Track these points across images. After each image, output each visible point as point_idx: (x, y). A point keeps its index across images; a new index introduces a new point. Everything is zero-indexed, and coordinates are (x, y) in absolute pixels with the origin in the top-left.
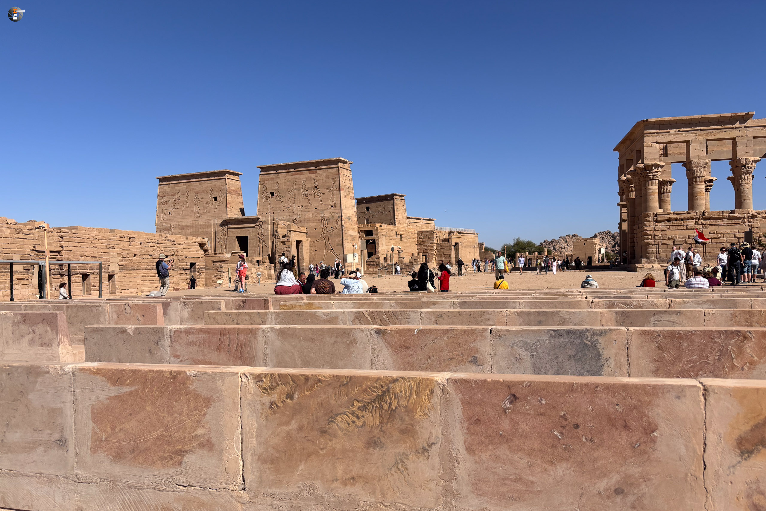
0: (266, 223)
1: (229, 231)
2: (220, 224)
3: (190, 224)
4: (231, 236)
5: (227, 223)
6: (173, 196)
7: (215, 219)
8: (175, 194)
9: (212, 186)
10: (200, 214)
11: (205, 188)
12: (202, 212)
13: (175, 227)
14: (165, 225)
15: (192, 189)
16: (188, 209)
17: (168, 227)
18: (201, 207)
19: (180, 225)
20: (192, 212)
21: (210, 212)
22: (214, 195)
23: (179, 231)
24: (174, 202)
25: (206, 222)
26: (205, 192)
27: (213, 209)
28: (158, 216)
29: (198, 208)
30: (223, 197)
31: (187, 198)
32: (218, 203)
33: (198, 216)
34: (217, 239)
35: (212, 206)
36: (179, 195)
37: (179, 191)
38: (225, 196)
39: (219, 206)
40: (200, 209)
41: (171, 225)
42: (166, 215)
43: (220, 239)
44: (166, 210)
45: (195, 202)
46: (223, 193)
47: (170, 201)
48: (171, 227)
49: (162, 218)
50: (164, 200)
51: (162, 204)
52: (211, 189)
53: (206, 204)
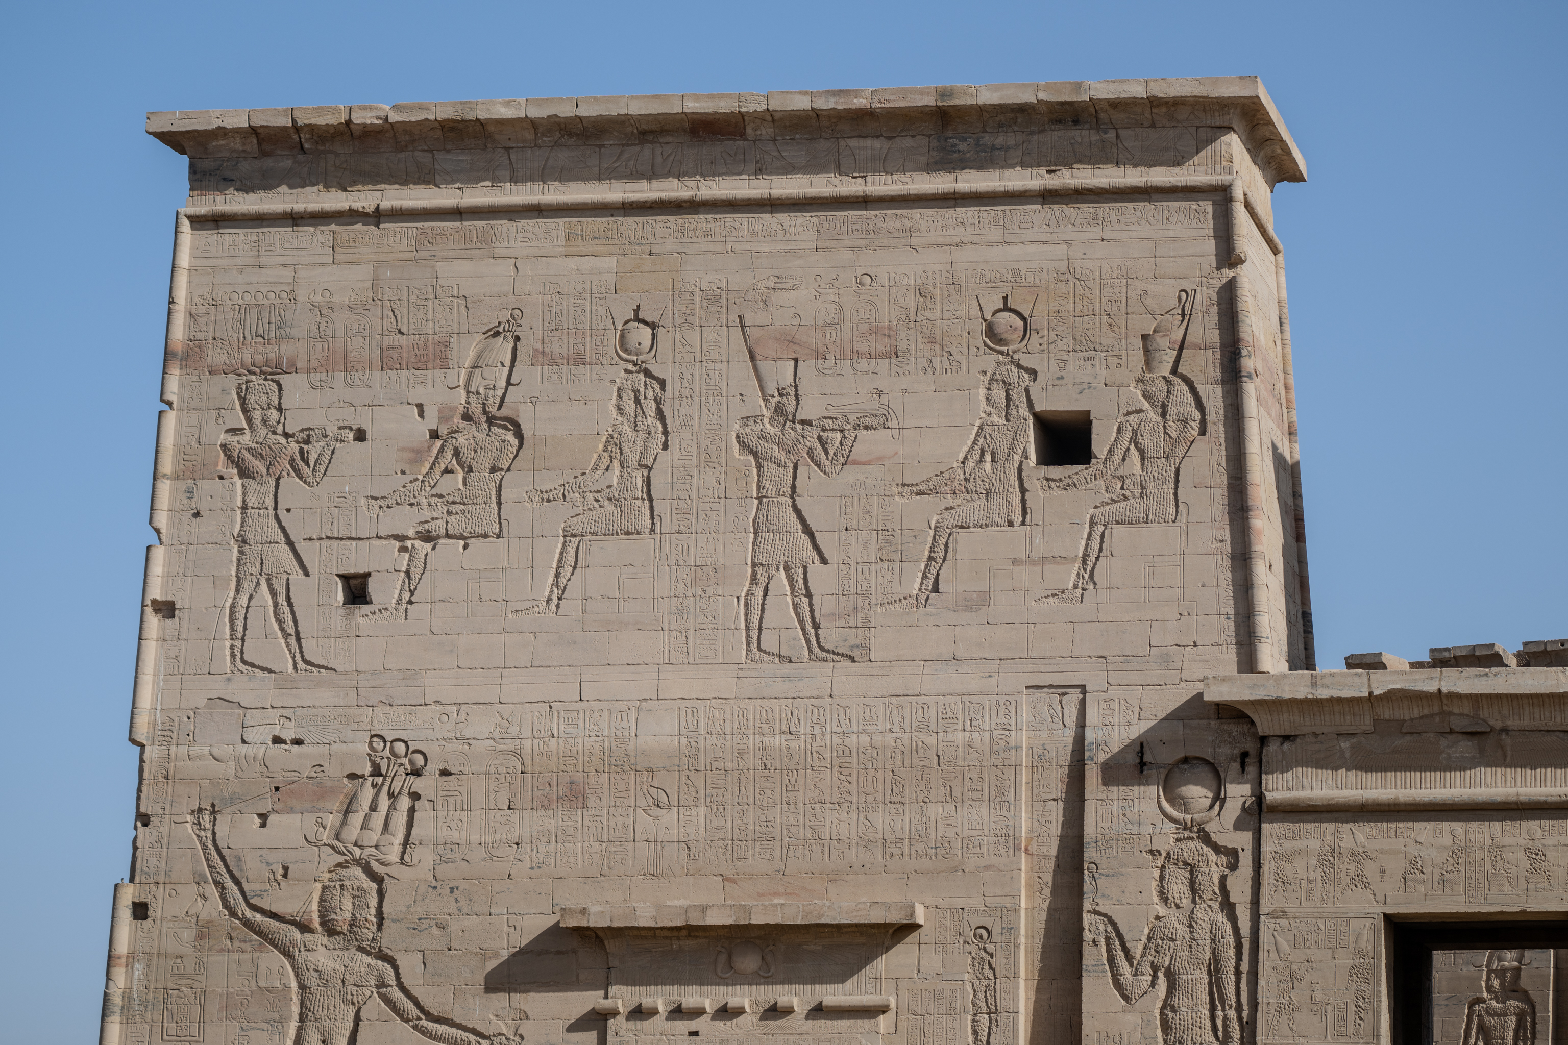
1: (1289, 846)
2: (1147, 758)
3: (684, 741)
4: (1307, 907)
5: (1250, 746)
6: (404, 373)
7: (1062, 689)
8: (446, 345)
9: (1016, 272)
10: (836, 616)
11: (911, 301)
12: (866, 595)
13: (445, 773)
14: (277, 740)
15: (711, 298)
16: (647, 543)
17: (335, 772)
18: (853, 536)
19: (528, 744)
20: (710, 591)
21: (984, 600)
22: (1045, 388)
23: (515, 817)
24: (417, 451)
25: (924, 726)
26: (902, 346)
27: (1029, 561)
28: (173, 616)
29: (806, 539)
30: (1184, 422)
31: (629, 406)
32: (1106, 497)
33: (808, 642)
34: (1088, 936)
35: (1010, 524)
36: (502, 364)
37: (505, 315)
38: (1211, 415)
39: (1118, 531)
40: (824, 561)
41: (378, 744)
42: (293, 613)
43: (1137, 950)
44: (290, 543)
45: (759, 467)
46: (1180, 370)
47: (361, 436)
48: (377, 771)
49: (232, 647)
50: (257, 415)
51: (244, 473)
52: (1006, 309)
53: (920, 493)
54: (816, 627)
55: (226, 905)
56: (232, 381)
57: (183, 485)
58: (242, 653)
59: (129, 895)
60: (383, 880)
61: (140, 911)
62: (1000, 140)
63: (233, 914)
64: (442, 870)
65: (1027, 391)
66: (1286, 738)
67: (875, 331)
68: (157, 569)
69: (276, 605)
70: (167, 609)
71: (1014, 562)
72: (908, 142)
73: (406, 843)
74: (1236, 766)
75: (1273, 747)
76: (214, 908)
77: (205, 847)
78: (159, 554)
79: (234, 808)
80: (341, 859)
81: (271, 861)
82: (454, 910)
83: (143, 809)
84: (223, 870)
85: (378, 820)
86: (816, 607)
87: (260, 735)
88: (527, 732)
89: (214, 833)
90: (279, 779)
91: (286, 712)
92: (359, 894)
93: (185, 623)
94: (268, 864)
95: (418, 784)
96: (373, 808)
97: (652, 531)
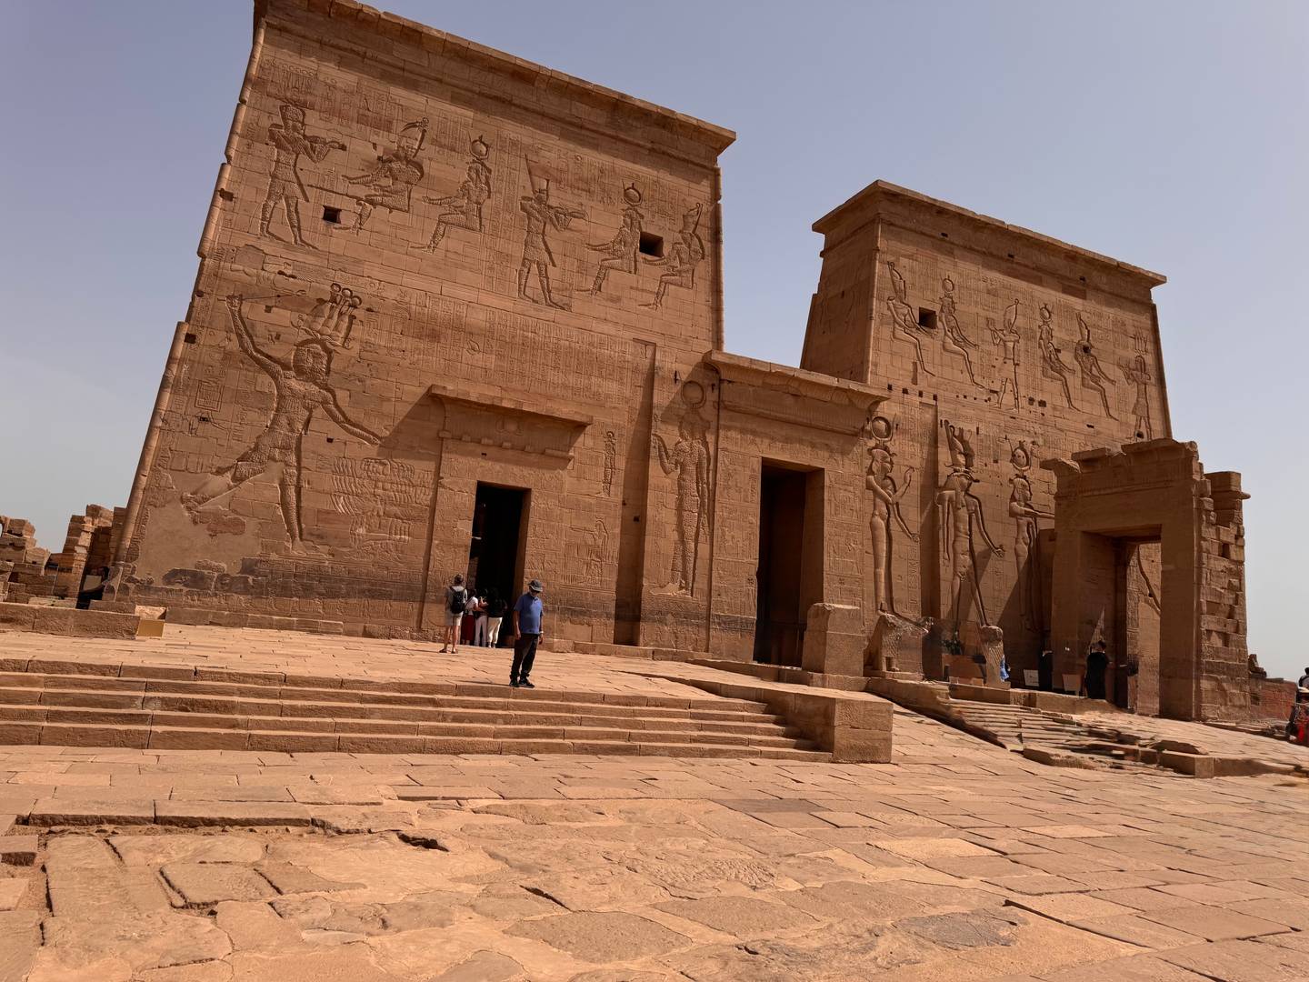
0: (905, 432)
1: (729, 423)
2: (678, 377)
3: (488, 325)
4: (735, 448)
5: (716, 382)
6: (368, 128)
7: (646, 344)
8: (391, 122)
9: (638, 176)
10: (557, 289)
11: (597, 173)
12: (571, 285)
13: (369, 310)
14: (281, 273)
15: (514, 143)
16: (478, 236)
17: (311, 295)
18: (568, 259)
19: (414, 307)
20: (504, 263)
21: (619, 299)
22: (646, 223)
23: (404, 339)
24: (372, 163)
25: (591, 344)
26: (592, 189)
27: (637, 289)
28: (231, 200)
29: (546, 254)
30: (696, 252)
31: (474, 176)
32: (666, 272)
33: (545, 297)
34: (652, 444)
35: (630, 272)
36: (416, 139)
37: (420, 120)
38: (706, 253)
39: (672, 287)
40: (554, 265)
41: (335, 288)
42: (298, 217)
43: (671, 453)
44: (300, 185)
45: (529, 219)
46: (697, 232)
47: (343, 148)
48: (333, 300)
49: (262, 224)
50: (291, 123)
51: (279, 146)
52: (633, 188)
53: (595, 250)
54: (549, 292)
55: (242, 345)
56: (279, 103)
57: (245, 141)
58: (268, 227)
59: (185, 330)
60: (331, 352)
61: (190, 338)
62: (634, 124)
63: (246, 351)
64: (364, 354)
65: (639, 222)
66: (730, 382)
67: (581, 179)
68: (226, 175)
69: (289, 211)
70: (228, 196)
71: (631, 288)
72: (598, 111)
73: (346, 338)
74: (710, 388)
75: (726, 384)
76: (234, 345)
77: (233, 315)
78: (228, 168)
79: (253, 300)
80: (310, 337)
81: (271, 329)
82: (368, 374)
83: (200, 288)
84: (242, 328)
85: (333, 323)
86: (550, 283)
87: (272, 268)
88: (413, 302)
89: (240, 309)
90: (281, 292)
91: (288, 261)
92: (316, 356)
93: (238, 205)
94: (269, 331)
95: (355, 312)
96: (330, 317)
97: (480, 231)
